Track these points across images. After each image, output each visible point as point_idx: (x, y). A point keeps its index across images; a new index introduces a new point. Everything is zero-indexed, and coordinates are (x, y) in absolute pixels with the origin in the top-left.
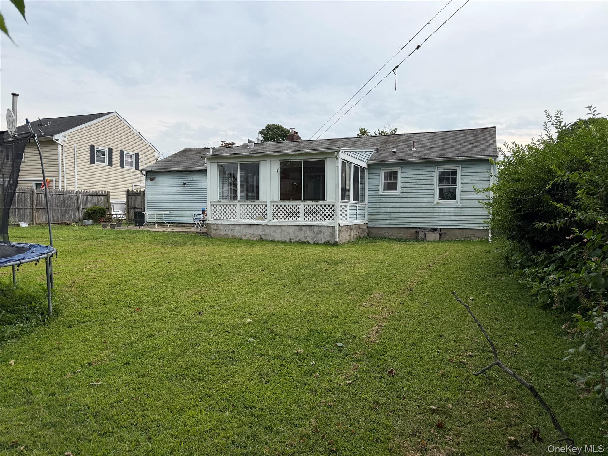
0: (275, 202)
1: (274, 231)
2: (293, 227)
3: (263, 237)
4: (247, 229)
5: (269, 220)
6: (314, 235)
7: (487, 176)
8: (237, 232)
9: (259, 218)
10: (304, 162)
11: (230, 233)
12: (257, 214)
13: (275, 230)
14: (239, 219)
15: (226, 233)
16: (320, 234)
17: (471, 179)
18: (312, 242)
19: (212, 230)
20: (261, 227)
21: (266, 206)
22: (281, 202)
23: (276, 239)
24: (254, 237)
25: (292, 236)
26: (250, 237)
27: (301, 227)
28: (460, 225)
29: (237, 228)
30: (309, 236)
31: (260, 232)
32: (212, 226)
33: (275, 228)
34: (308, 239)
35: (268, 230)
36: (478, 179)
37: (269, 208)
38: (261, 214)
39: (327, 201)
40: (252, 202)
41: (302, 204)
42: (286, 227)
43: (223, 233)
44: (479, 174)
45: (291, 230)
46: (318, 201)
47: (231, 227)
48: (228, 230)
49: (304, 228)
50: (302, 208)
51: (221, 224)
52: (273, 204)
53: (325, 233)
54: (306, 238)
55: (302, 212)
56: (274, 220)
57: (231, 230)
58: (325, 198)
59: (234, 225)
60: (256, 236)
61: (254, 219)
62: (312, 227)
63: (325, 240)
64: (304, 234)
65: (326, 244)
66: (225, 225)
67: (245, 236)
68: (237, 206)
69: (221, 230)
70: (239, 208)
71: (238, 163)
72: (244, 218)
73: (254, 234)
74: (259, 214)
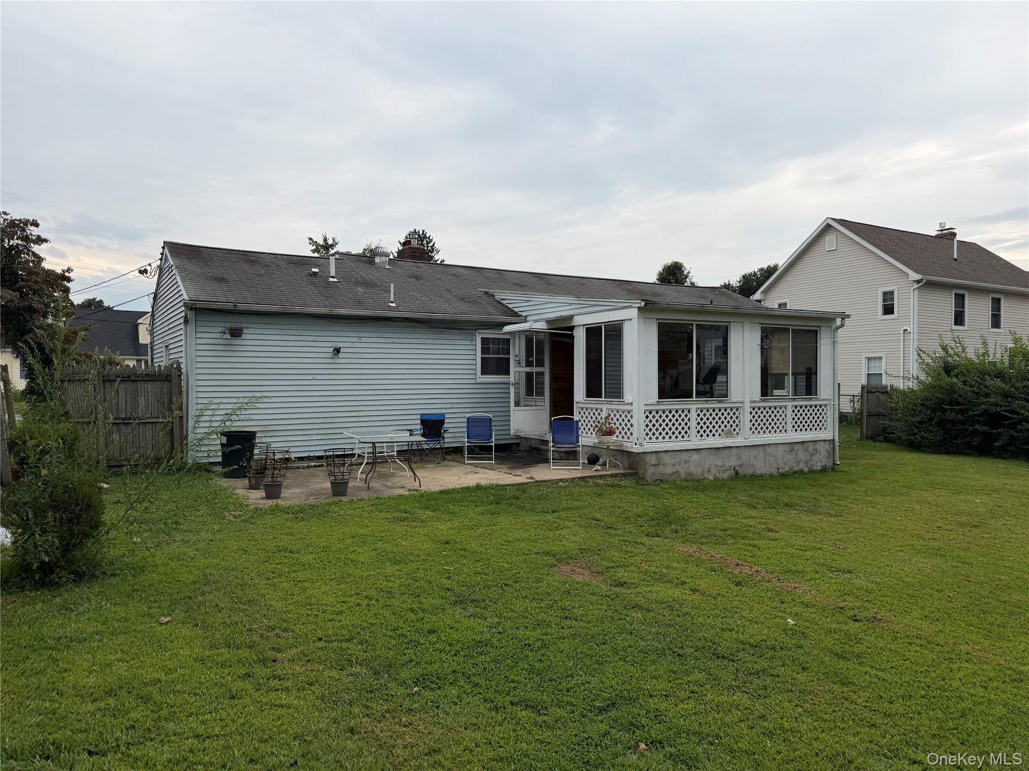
0: (755, 402)
1: (755, 457)
3: (739, 470)
4: (712, 458)
5: (745, 437)
6: (808, 458)
8: (695, 466)
9: (726, 434)
10: (792, 330)
11: (682, 469)
12: (723, 426)
13: (756, 454)
14: (693, 438)
15: (675, 470)
16: (816, 454)
18: (806, 470)
19: (648, 466)
20: (735, 450)
22: (763, 401)
23: (758, 472)
24: (724, 472)
25: (780, 463)
26: (717, 473)
27: (791, 445)
29: (695, 457)
30: (802, 460)
31: (733, 462)
32: (648, 458)
33: (755, 451)
34: (801, 466)
35: (746, 456)
38: (728, 426)
39: (820, 398)
40: (720, 402)
41: (788, 405)
42: (772, 447)
43: (669, 470)
45: (780, 451)
46: (810, 399)
47: (685, 456)
48: (679, 463)
49: (796, 447)
50: (789, 411)
52: (753, 405)
53: (822, 452)
55: (789, 419)
56: (754, 436)
57: (685, 463)
58: (818, 393)
59: (689, 452)
60: (727, 470)
61: (719, 437)
62: (806, 444)
63: (822, 465)
64: (796, 458)
65: (824, 470)
66: (674, 453)
67: (709, 471)
68: (689, 412)
69: (665, 465)
70: (693, 415)
71: (695, 323)
72: (702, 436)
73: (723, 466)
74: (726, 426)
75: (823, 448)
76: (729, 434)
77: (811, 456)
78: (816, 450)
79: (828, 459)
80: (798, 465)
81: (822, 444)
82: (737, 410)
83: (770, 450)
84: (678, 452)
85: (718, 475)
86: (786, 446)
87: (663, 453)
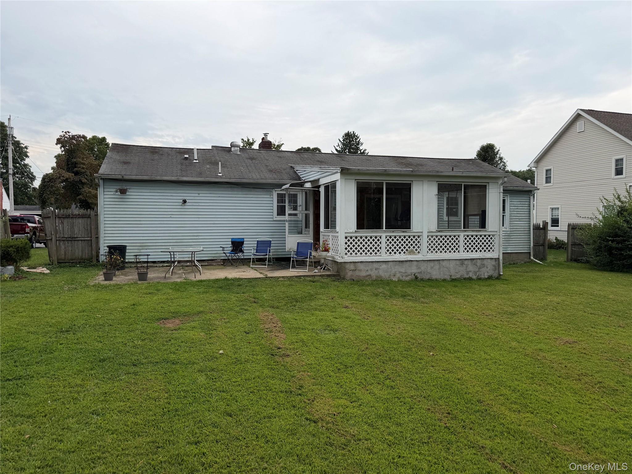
0: (432, 232)
1: (432, 268)
2: (454, 261)
3: (418, 276)
4: (397, 267)
5: (424, 254)
6: (477, 270)
8: (383, 272)
9: (409, 252)
10: (464, 185)
11: (374, 274)
12: (407, 248)
13: (432, 266)
14: (383, 254)
15: (368, 273)
17: (516, 208)
18: (474, 277)
19: (347, 271)
20: (415, 263)
22: (440, 231)
23: (434, 277)
24: (407, 276)
25: (453, 272)
27: (462, 261)
29: (384, 266)
31: (414, 270)
32: (347, 266)
33: (432, 264)
34: (471, 275)
35: (423, 267)
37: (425, 240)
38: (412, 247)
40: (404, 232)
41: (461, 234)
42: (446, 262)
43: (363, 274)
45: (452, 265)
46: (478, 231)
47: (375, 265)
48: (371, 270)
49: (466, 262)
50: (462, 239)
51: (362, 262)
52: (429, 234)
53: (488, 266)
55: (461, 244)
56: (429, 254)
57: (376, 270)
58: (487, 227)
59: (379, 263)
60: (410, 275)
61: (404, 254)
62: (475, 260)
63: (488, 275)
64: (466, 269)
65: (490, 278)
66: (367, 263)
67: (394, 276)
68: (380, 238)
69: (360, 270)
70: (384, 240)
71: (384, 182)
72: (390, 253)
73: (406, 273)
74: (409, 247)
75: (490, 265)
76: (412, 252)
77: (479, 268)
78: (483, 265)
79: (495, 271)
80: (468, 274)
81: (489, 261)
82: (419, 237)
83: (444, 263)
84: (371, 263)
85: (401, 278)
86: (457, 261)
87: (359, 263)
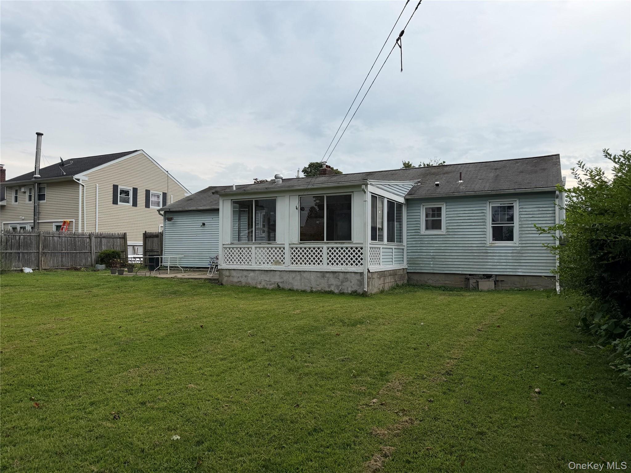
0: (294, 244)
1: (293, 278)
2: (315, 273)
3: (281, 285)
4: (262, 276)
5: (288, 266)
6: (339, 283)
7: (551, 212)
8: (251, 279)
9: (276, 263)
10: (327, 197)
11: (243, 280)
12: (274, 258)
13: (294, 276)
14: (254, 264)
15: (239, 280)
16: (346, 282)
17: (531, 216)
19: (224, 276)
20: (279, 273)
21: (284, 249)
22: (301, 244)
23: (295, 288)
24: (270, 285)
25: (314, 284)
26: (265, 285)
27: (323, 274)
28: (520, 270)
29: (252, 274)
30: (333, 285)
31: (277, 279)
32: (224, 272)
34: (332, 288)
35: (286, 277)
36: (540, 216)
37: (287, 251)
38: (278, 258)
39: (354, 242)
40: (269, 244)
41: (325, 246)
42: (306, 274)
43: (236, 280)
44: (541, 209)
45: (313, 276)
46: (343, 243)
47: (245, 273)
48: (242, 277)
49: (327, 275)
50: (325, 251)
51: (234, 270)
52: (292, 246)
53: (352, 281)
54: (329, 287)
55: (325, 256)
56: (293, 265)
57: (245, 277)
58: (352, 239)
59: (248, 271)
60: (273, 284)
61: (271, 264)
63: (352, 290)
64: (327, 282)
65: (353, 293)
66: (239, 271)
67: (260, 283)
68: (252, 249)
69: (233, 277)
70: (254, 251)
71: (254, 200)
72: (260, 263)
73: (270, 281)
74: (276, 258)
77: (342, 282)
81: (353, 275)
84: (241, 271)
86: (318, 273)
